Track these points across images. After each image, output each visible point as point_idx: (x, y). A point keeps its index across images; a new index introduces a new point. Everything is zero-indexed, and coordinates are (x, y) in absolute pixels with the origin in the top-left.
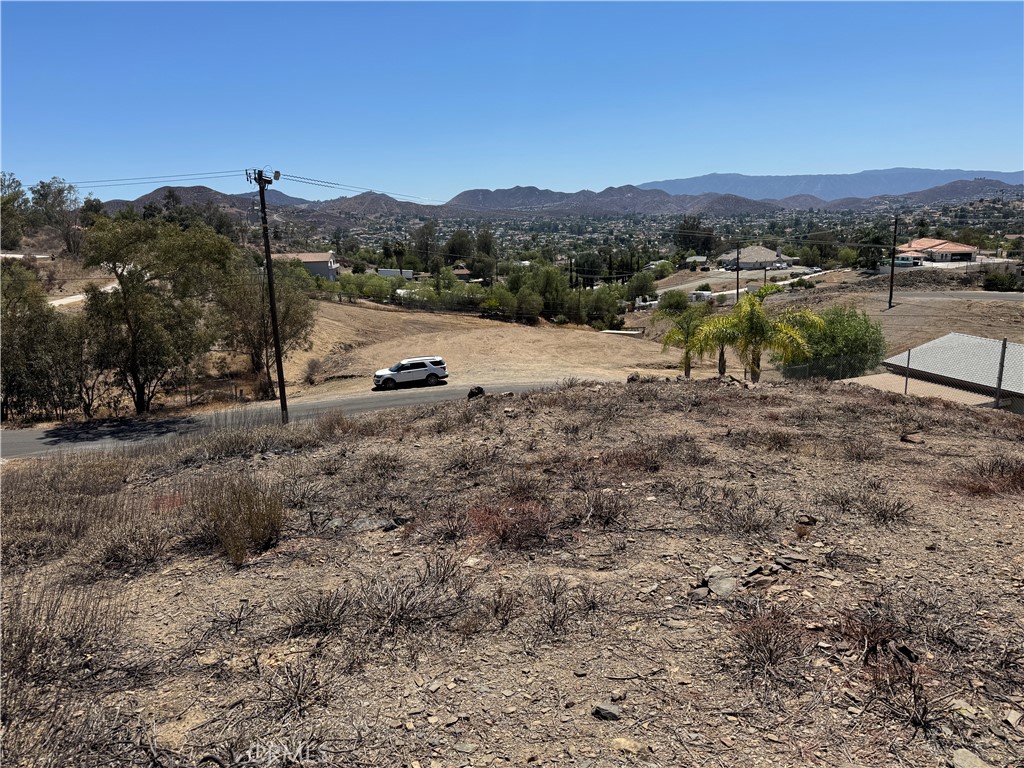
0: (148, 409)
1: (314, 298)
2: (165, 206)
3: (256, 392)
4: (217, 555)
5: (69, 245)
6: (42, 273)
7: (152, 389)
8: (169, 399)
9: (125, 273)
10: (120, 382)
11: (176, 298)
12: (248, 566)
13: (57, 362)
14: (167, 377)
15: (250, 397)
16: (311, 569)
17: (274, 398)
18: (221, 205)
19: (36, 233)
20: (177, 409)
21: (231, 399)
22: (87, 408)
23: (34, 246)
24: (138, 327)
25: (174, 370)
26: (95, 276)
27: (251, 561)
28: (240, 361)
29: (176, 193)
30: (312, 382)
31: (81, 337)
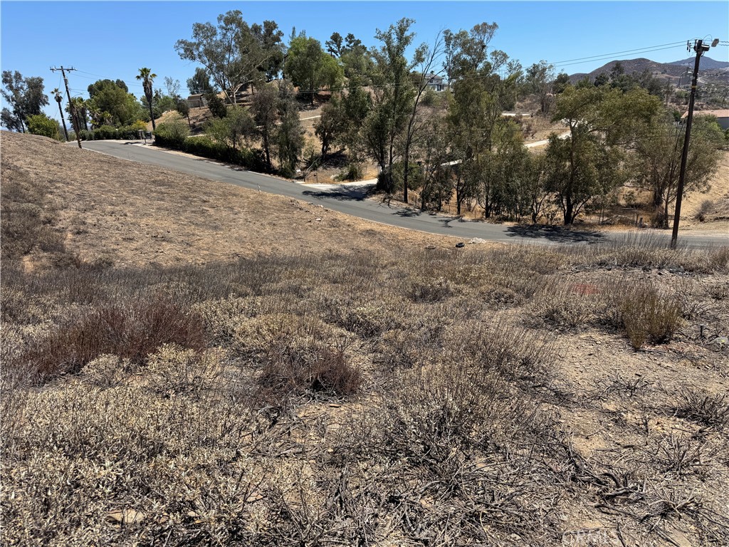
0: (572, 223)
1: (720, 148)
2: (611, 75)
3: (653, 221)
4: (620, 336)
5: (543, 107)
6: (524, 126)
7: (577, 209)
8: (587, 217)
9: (576, 126)
10: (558, 202)
11: (608, 145)
12: (644, 351)
13: (523, 185)
14: (590, 202)
15: (647, 224)
16: (698, 370)
17: (667, 227)
18: (655, 72)
19: (525, 99)
20: (591, 225)
21: (633, 224)
22: (535, 216)
23: (522, 108)
24: (578, 164)
25: (595, 197)
26: (556, 127)
27: (647, 348)
28: (645, 196)
29: (622, 65)
30: (702, 219)
31: (540, 169)
